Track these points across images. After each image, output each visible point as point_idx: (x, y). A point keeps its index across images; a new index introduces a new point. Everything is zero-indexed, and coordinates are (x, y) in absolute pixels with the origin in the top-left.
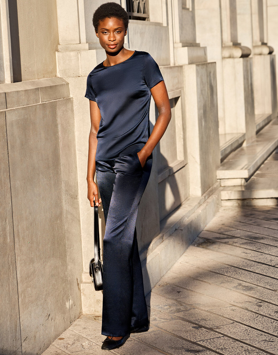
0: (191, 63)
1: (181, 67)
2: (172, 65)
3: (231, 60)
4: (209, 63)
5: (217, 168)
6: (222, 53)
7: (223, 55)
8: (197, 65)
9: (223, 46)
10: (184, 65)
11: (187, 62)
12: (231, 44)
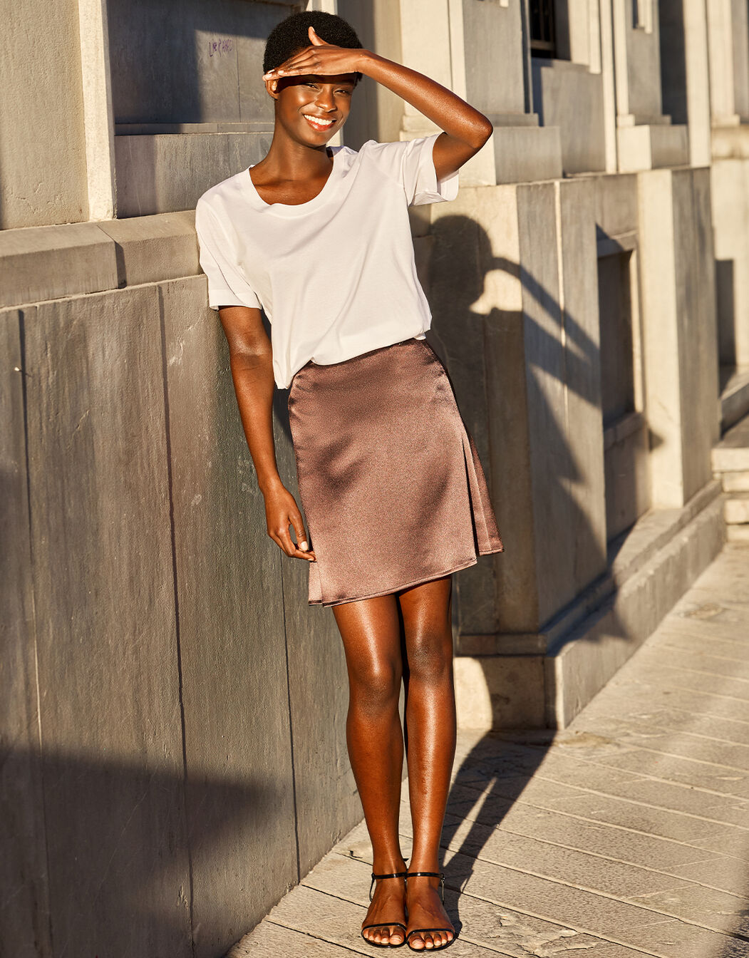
0: (656, 166)
1: (633, 176)
2: (610, 170)
3: (734, 165)
4: (697, 169)
5: (714, 444)
6: (710, 144)
7: (714, 150)
8: (675, 173)
9: (714, 124)
10: (643, 171)
11: (647, 163)
12: (735, 120)
